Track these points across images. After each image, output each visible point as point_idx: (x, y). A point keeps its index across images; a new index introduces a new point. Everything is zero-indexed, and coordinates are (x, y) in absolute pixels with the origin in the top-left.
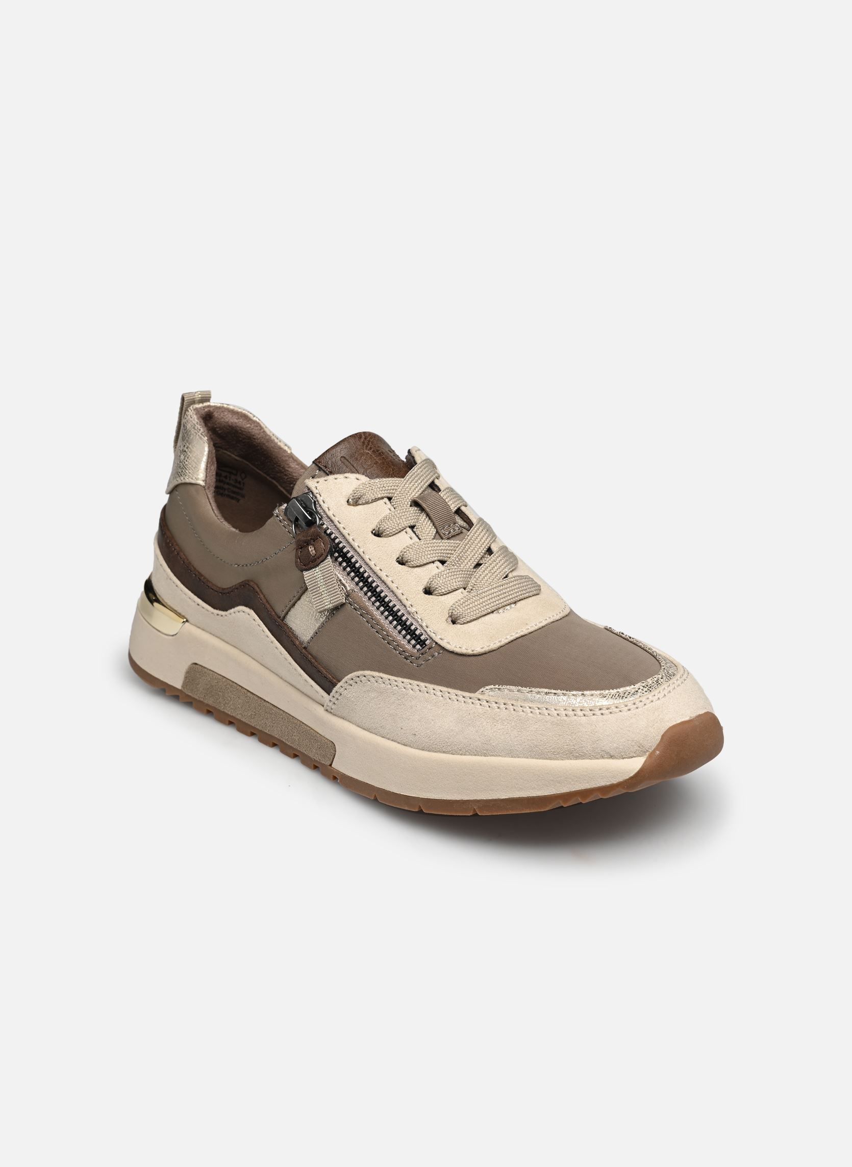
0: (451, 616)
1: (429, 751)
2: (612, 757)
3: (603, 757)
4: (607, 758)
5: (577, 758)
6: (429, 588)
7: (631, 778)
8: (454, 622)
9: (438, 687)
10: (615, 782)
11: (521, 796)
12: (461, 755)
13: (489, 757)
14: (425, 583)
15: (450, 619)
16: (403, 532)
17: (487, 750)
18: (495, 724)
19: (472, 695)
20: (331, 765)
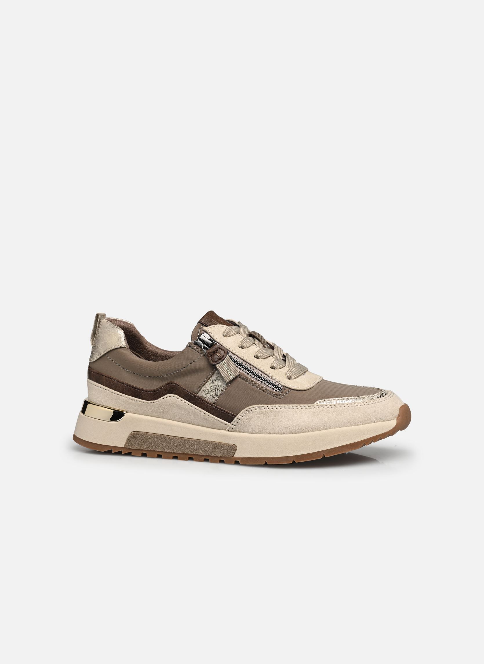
0: (287, 377)
1: (295, 434)
2: (383, 421)
3: (380, 421)
4: (382, 421)
5: (369, 423)
6: (273, 367)
7: (394, 428)
8: (289, 379)
9: (294, 405)
10: (387, 431)
11: (347, 444)
12: (313, 431)
13: (328, 430)
14: (270, 365)
15: (287, 378)
16: (252, 345)
17: (327, 427)
18: (328, 414)
19: (313, 405)
20: (233, 456)
